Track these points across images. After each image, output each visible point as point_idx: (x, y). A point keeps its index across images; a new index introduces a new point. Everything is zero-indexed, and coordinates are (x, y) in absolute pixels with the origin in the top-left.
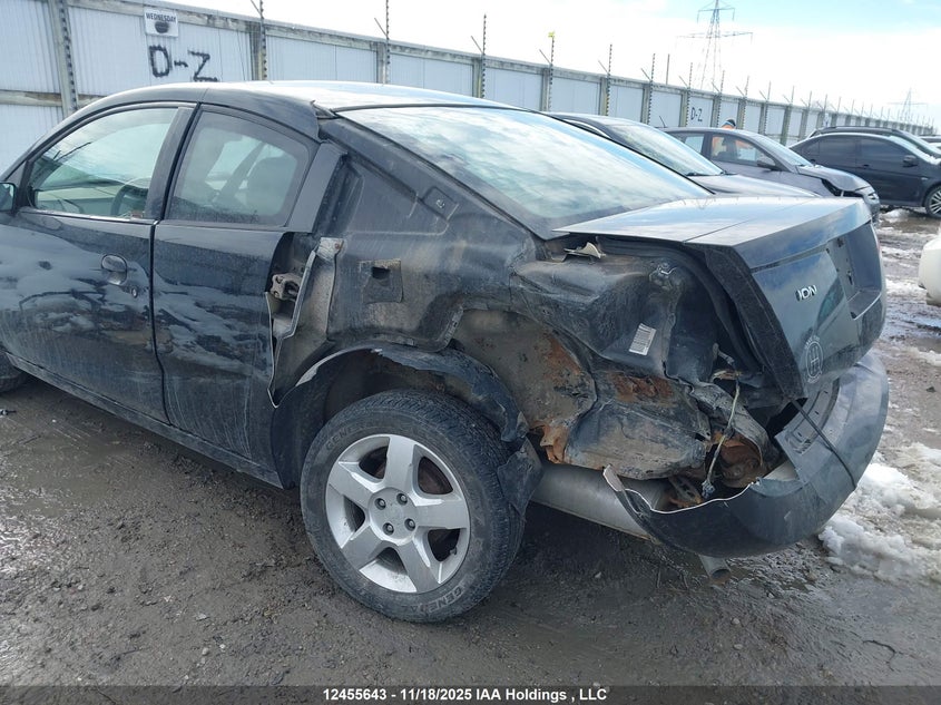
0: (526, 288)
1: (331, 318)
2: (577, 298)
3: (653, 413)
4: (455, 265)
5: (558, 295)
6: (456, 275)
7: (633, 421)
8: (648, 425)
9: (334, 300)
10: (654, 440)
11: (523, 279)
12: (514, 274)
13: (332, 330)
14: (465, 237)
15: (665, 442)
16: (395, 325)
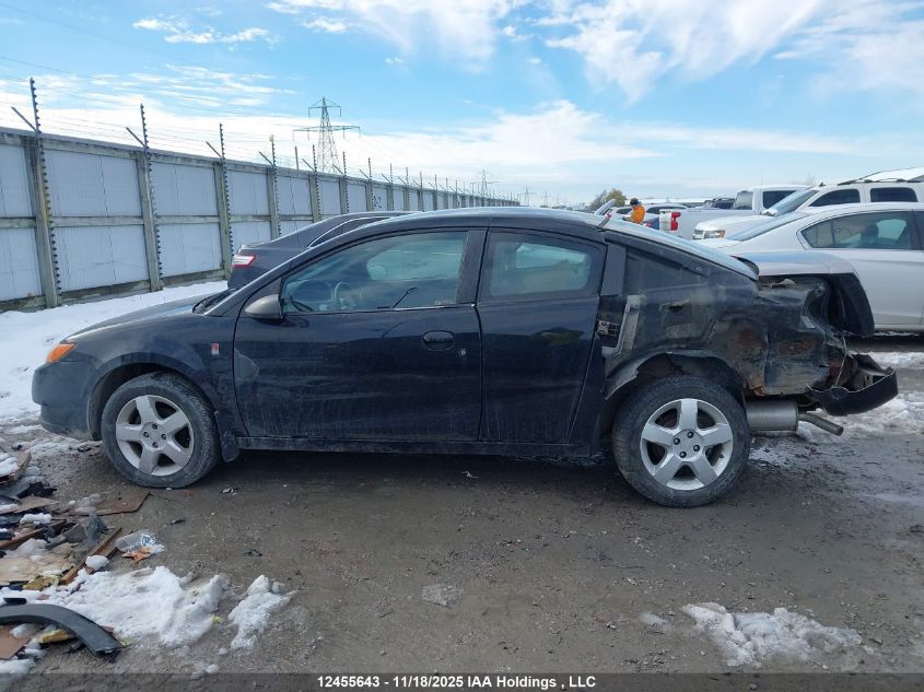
0: (765, 304)
1: (635, 341)
2: (793, 304)
3: (797, 360)
4: (723, 298)
5: (782, 304)
6: (726, 303)
7: (789, 367)
8: (797, 368)
9: (639, 330)
10: (802, 373)
11: (764, 299)
12: (759, 298)
13: (636, 347)
14: (721, 284)
15: (808, 372)
16: (686, 336)
